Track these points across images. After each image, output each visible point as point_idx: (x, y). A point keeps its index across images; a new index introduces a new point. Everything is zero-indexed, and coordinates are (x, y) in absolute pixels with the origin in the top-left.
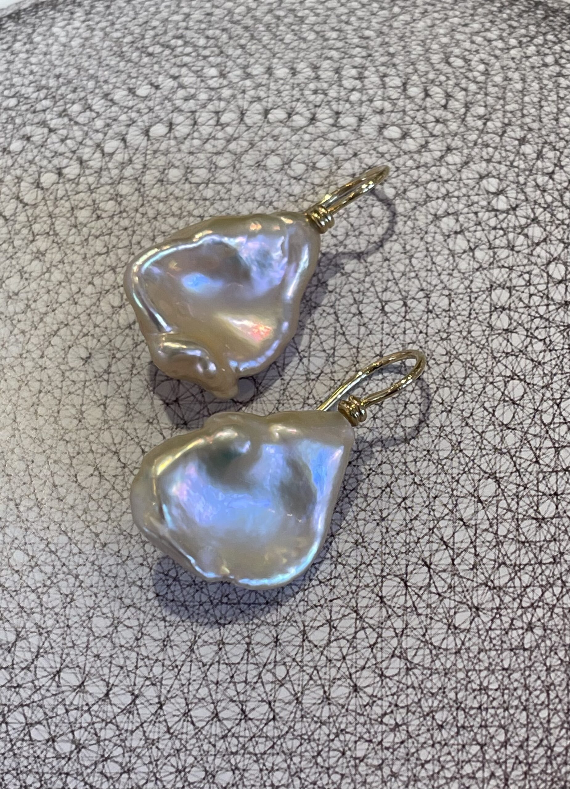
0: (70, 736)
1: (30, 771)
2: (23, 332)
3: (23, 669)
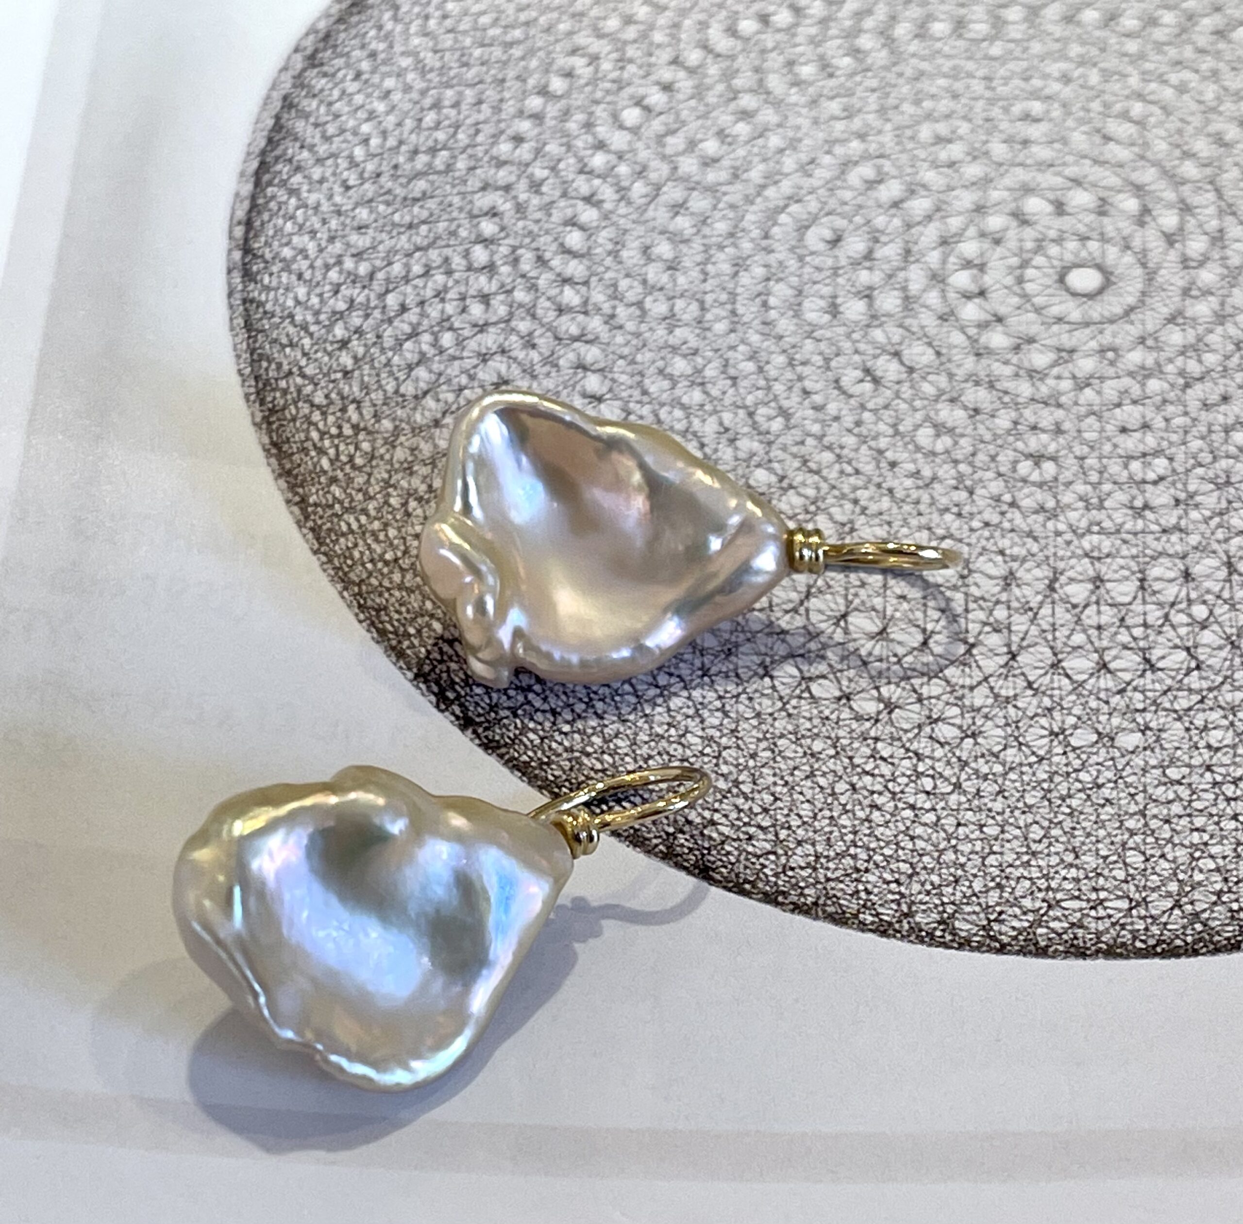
0: (874, 693)
3: (787, 612)
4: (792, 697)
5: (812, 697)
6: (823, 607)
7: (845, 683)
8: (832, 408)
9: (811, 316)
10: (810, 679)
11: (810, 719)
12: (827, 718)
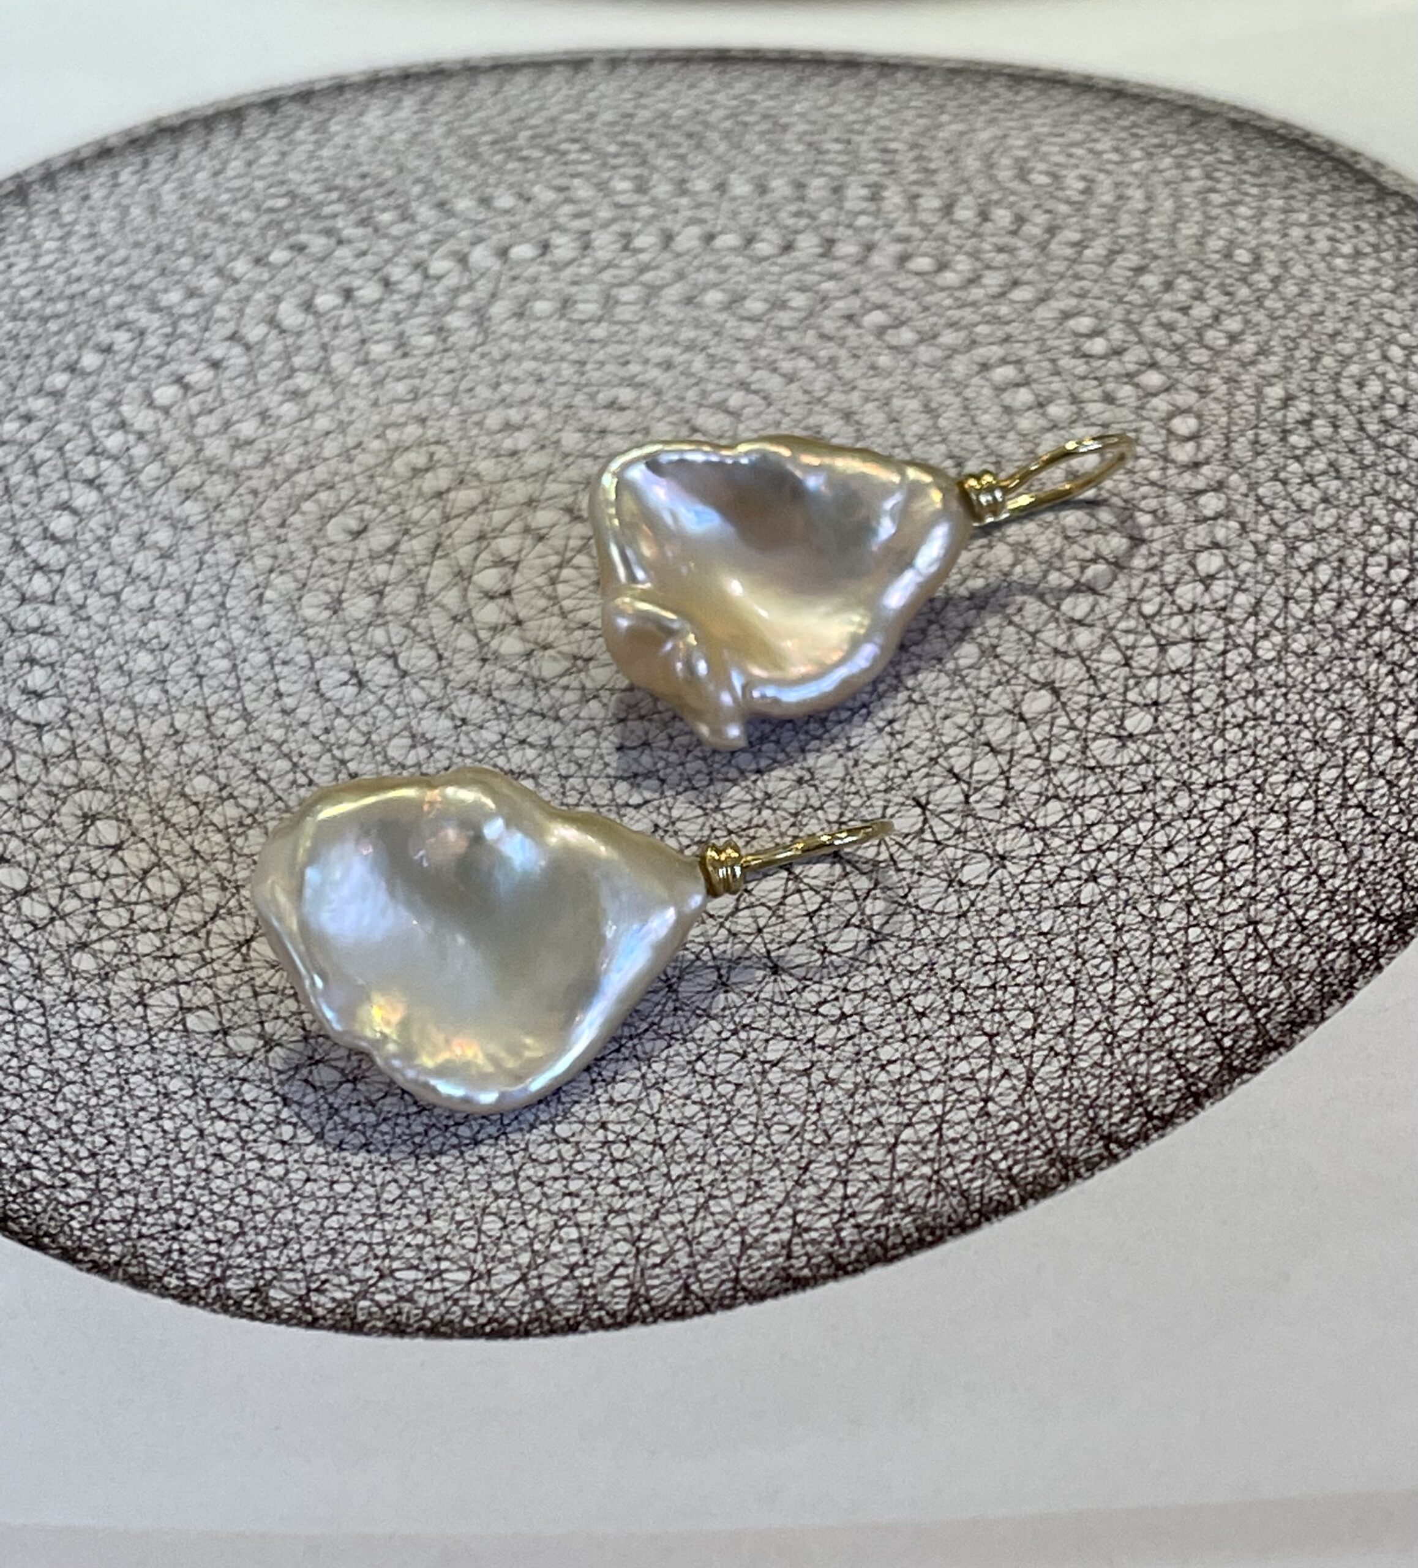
0: (257, 1028)
1: (178, 1073)
2: (255, 493)
3: (185, 934)
4: (162, 1029)
5: (186, 1030)
6: (227, 930)
7: (227, 1015)
8: (302, 713)
9: (309, 612)
10: (189, 1010)
11: (175, 1055)
12: (195, 1054)
